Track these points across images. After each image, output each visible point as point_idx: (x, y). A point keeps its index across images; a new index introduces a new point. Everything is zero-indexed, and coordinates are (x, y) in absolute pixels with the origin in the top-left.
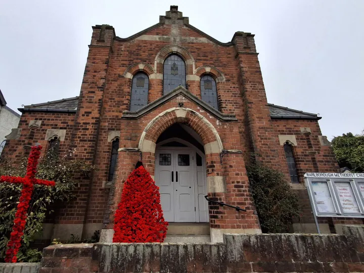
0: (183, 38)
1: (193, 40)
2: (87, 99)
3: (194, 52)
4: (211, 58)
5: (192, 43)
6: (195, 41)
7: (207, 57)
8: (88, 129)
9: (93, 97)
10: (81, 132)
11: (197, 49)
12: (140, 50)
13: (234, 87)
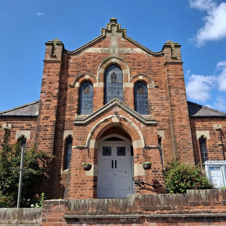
0: (121, 49)
1: (129, 51)
2: (45, 107)
3: (130, 62)
4: (144, 67)
5: (129, 54)
6: (131, 52)
7: (140, 66)
8: (47, 130)
9: (50, 105)
10: (42, 133)
11: (132, 59)
12: (86, 62)
13: (162, 92)
